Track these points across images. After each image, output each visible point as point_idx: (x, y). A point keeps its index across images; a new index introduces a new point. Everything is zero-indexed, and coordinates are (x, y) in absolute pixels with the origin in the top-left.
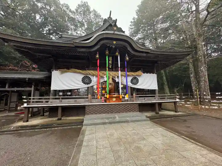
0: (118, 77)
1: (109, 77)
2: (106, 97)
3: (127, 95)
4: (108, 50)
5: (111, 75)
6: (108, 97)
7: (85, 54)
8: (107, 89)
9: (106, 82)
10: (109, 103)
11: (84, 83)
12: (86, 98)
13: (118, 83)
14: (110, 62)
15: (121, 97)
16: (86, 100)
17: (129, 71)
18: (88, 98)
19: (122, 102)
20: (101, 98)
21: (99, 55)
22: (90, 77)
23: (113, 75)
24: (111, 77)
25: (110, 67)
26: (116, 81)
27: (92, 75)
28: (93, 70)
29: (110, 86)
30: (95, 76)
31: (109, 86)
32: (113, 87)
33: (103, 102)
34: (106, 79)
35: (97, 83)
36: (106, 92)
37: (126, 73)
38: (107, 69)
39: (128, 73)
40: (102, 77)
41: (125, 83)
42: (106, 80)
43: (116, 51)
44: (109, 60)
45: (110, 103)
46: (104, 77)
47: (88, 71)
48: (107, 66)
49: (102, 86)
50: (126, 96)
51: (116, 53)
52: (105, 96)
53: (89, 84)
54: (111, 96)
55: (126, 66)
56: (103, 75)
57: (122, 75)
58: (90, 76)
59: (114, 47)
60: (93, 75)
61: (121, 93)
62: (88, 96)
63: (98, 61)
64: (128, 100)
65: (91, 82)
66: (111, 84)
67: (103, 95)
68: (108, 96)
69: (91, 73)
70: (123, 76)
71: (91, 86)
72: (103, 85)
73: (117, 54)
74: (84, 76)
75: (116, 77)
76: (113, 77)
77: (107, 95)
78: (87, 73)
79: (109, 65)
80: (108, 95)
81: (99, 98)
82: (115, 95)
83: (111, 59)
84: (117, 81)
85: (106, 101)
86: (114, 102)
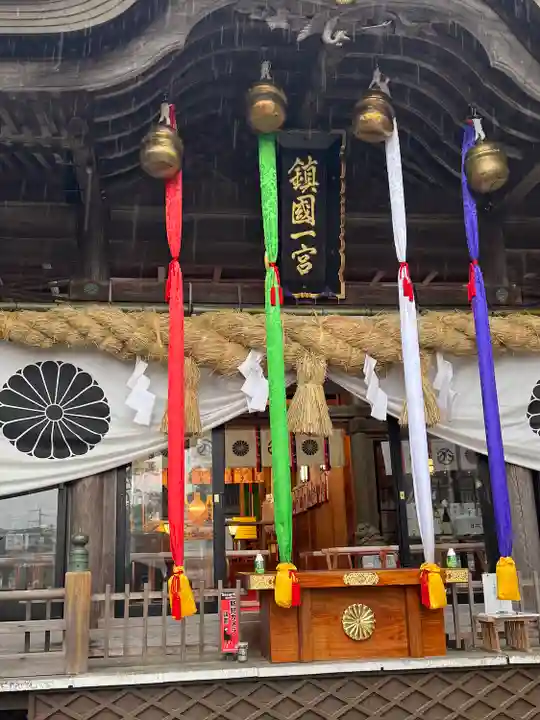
0: (390, 368)
1: (291, 371)
2: (267, 595)
3: (505, 565)
4: (277, 81)
5: (308, 347)
6: (283, 596)
7: (35, 127)
8: (280, 504)
9: (259, 421)
10: (300, 661)
11: (24, 445)
12: (38, 613)
13: (395, 430)
14: (303, 212)
15: (437, 598)
16: (37, 638)
17: (502, 298)
18: (58, 610)
19: (452, 646)
20: (211, 607)
21: (186, 136)
22: (86, 378)
23: (340, 349)
24: (313, 369)
25: (304, 267)
26: (366, 408)
27: (110, 355)
28: (116, 301)
29: (303, 474)
30: (141, 366)
31: (294, 470)
32: (334, 481)
33: (231, 658)
34: (257, 394)
35: (170, 436)
36: (264, 537)
37: (482, 326)
38: (271, 280)
39: (499, 325)
40: (221, 374)
41: (475, 437)
42: (257, 405)
43: (365, 87)
44: (286, 196)
45: (312, 661)
46: (243, 368)
47: (67, 310)
48: (271, 254)
49: (218, 468)
50: (488, 581)
51: (364, 109)
52: (259, 581)
53: (80, 448)
54: (314, 578)
55: (473, 246)
56: (231, 348)
57: (429, 349)
58: (83, 364)
59: (334, 37)
60: (125, 355)
61: (429, 547)
62: (61, 582)
63: (175, 198)
64: (512, 625)
65: (104, 428)
66: (310, 447)
67: (233, 571)
68: (283, 584)
69: (96, 333)
70: (450, 354)
71: (102, 475)
72: (231, 459)
73: (373, 116)
74: (30, 371)
75: (370, 365)
76: (331, 365)
77: (271, 565)
78: (57, 327)
79: (286, 246)
80: (285, 567)
81: (188, 606)
82: (355, 562)
83: (306, 176)
84: (379, 413)
85: (260, 647)
86: (360, 647)
